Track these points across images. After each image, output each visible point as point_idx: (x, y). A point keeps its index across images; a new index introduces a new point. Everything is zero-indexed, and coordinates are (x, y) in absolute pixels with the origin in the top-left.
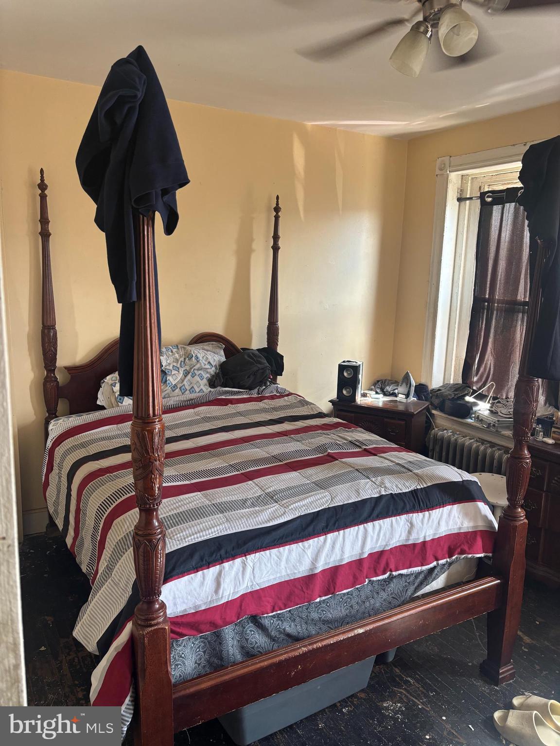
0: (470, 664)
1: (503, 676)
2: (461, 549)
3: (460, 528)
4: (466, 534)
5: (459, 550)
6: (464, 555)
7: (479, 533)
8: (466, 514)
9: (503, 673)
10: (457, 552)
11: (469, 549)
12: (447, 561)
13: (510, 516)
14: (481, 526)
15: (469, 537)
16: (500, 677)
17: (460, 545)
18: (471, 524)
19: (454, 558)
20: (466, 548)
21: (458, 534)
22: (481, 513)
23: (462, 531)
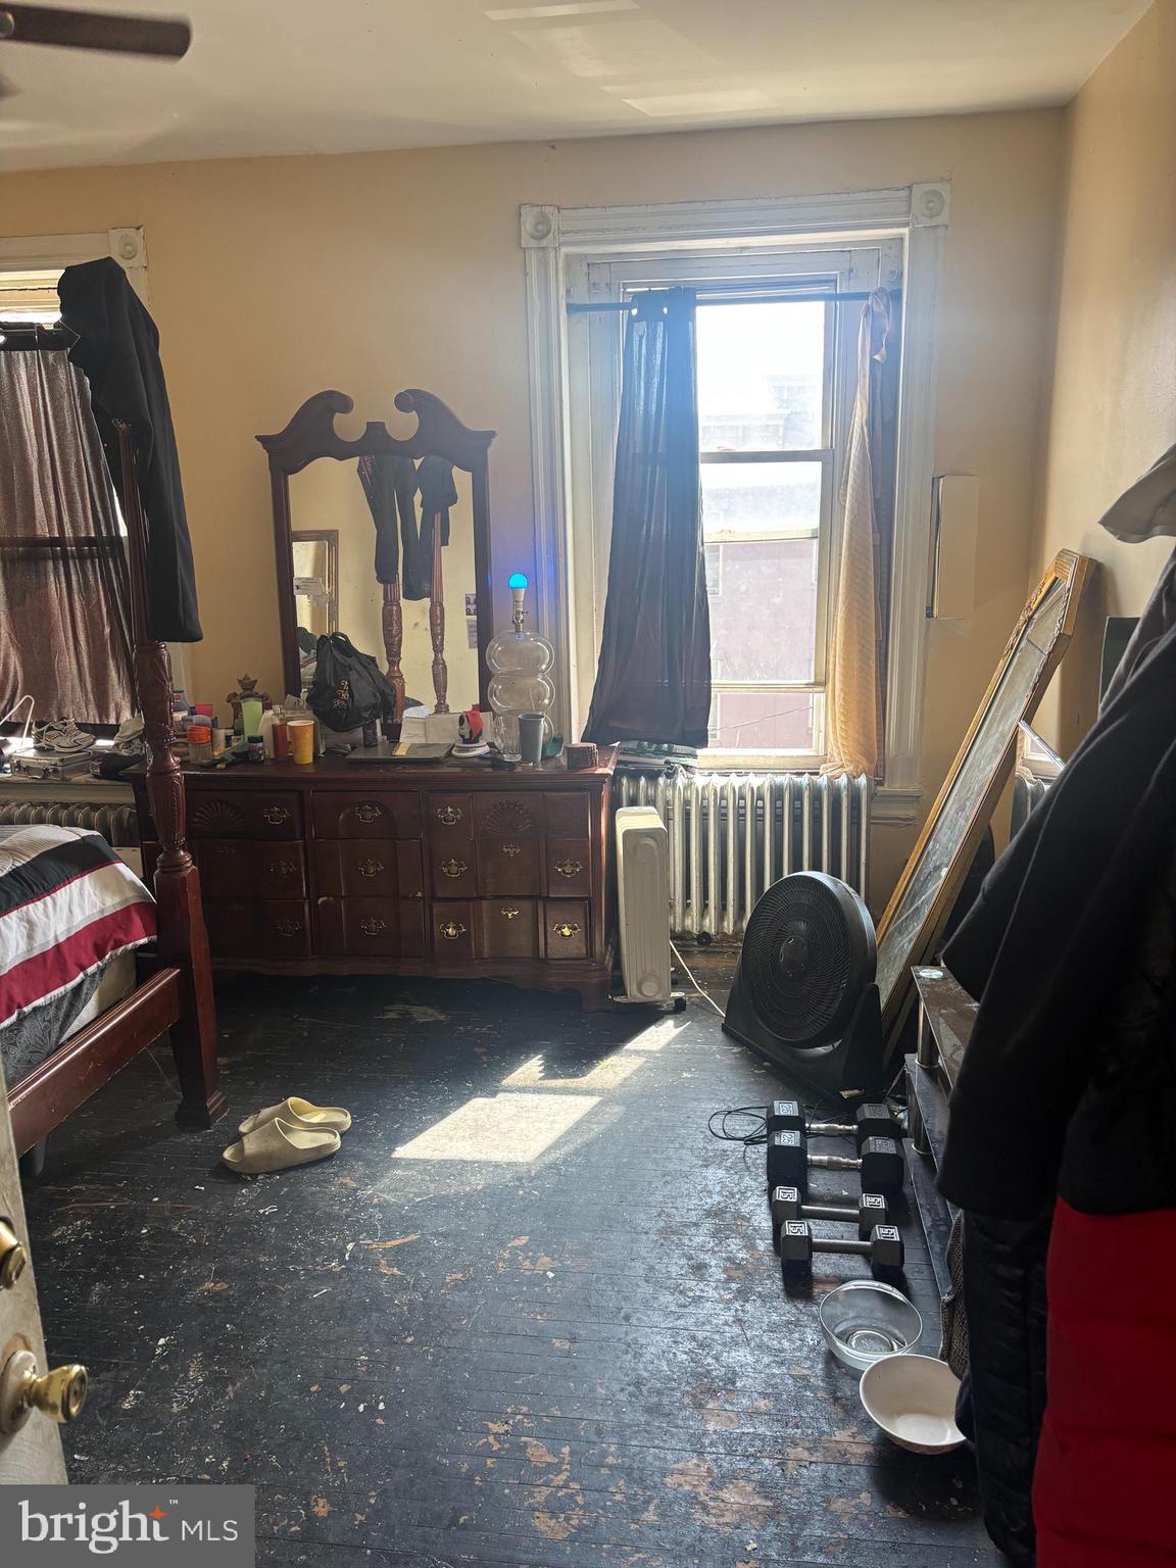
0: (159, 1124)
1: (213, 1110)
2: (115, 941)
3: (102, 911)
4: (113, 916)
5: (112, 943)
6: (122, 948)
7: (133, 909)
8: (105, 887)
9: (212, 1106)
10: (109, 947)
11: (126, 935)
12: (99, 966)
13: (170, 867)
14: (132, 897)
15: (119, 919)
16: (210, 1113)
17: (111, 936)
18: (117, 899)
19: (107, 957)
20: (120, 936)
21: (102, 920)
22: (125, 879)
23: (106, 914)
